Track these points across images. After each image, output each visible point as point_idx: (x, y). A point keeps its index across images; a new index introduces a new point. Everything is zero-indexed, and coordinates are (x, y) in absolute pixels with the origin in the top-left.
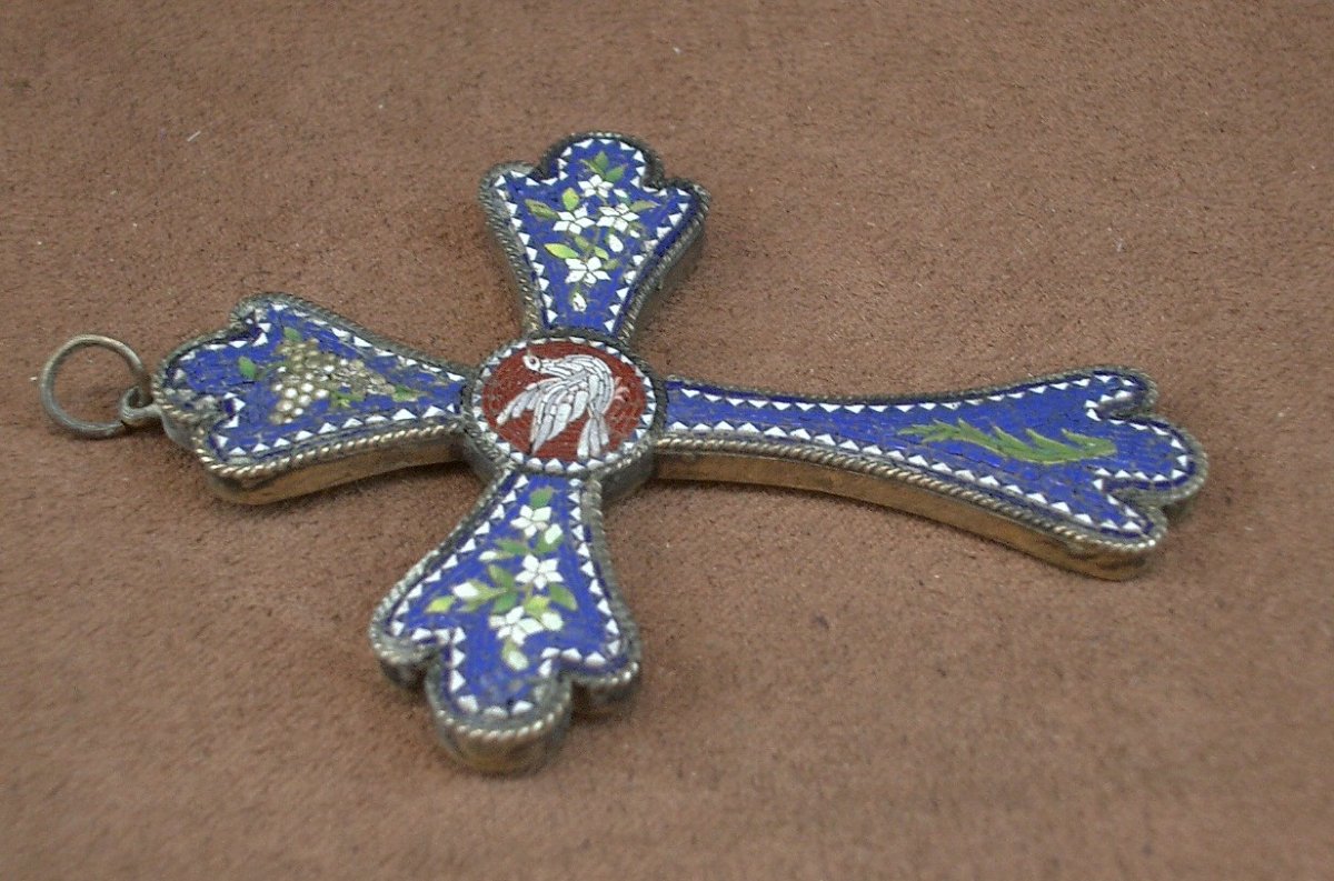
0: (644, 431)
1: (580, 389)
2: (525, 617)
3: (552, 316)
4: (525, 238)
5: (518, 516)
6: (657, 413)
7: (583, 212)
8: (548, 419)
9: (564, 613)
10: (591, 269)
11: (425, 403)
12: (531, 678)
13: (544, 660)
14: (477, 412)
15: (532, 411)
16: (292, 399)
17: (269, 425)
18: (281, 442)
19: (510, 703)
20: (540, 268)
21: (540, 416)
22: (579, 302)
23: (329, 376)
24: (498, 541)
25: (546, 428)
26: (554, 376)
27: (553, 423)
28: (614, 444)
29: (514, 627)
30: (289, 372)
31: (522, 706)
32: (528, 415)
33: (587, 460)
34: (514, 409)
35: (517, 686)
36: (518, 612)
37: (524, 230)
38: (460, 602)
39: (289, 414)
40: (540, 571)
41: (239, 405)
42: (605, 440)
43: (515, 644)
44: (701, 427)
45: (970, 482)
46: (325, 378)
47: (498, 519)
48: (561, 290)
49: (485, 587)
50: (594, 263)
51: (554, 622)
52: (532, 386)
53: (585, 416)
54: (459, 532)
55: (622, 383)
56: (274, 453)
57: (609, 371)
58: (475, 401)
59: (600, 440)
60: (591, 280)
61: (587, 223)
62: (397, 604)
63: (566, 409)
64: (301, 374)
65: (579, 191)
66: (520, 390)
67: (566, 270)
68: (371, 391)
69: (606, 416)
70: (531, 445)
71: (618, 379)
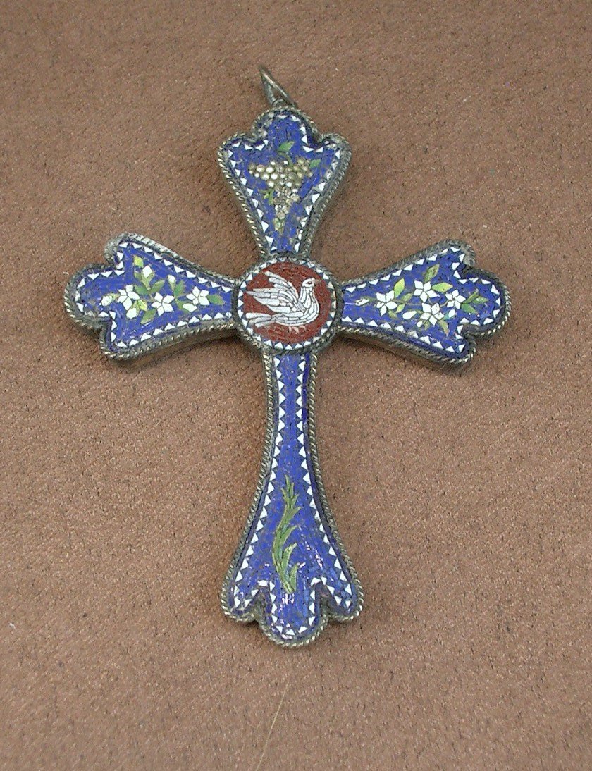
0: (270, 345)
1: (291, 308)
2: (133, 301)
3: (351, 289)
4: (409, 268)
5: (200, 290)
6: (284, 350)
7: (433, 295)
8: (268, 295)
9: (139, 318)
10: (387, 305)
11: (275, 235)
12: (97, 309)
13: (109, 314)
14: (274, 261)
15: (273, 287)
16: (265, 171)
17: (247, 164)
18: (238, 172)
19: (82, 301)
20: (387, 278)
21: (269, 291)
22: (363, 302)
23: (285, 185)
24: (182, 282)
25: (263, 295)
26: (299, 295)
27: (266, 298)
28: (257, 331)
29: (127, 296)
30: (285, 166)
31: (81, 307)
32: (272, 285)
33: (246, 319)
34: (273, 278)
35: (92, 303)
36: (136, 297)
37: (415, 267)
38: (140, 270)
39: (255, 171)
40: (163, 305)
41: (260, 148)
42: (258, 325)
43: (118, 298)
44: (279, 374)
45: (259, 515)
46: (282, 184)
47: (198, 280)
48: (370, 291)
49: (150, 280)
50: (392, 306)
51: (132, 314)
52: (291, 284)
53: (272, 313)
54: (190, 264)
55: (301, 329)
56: (232, 171)
57: (308, 322)
58: (280, 259)
59: (258, 323)
60: (379, 305)
61: (424, 298)
62: (138, 243)
63: (276, 303)
64: (284, 172)
65: (450, 291)
66: (287, 279)
67: (384, 292)
68: (277, 207)
69: (275, 324)
70: (252, 290)
71: (304, 327)
